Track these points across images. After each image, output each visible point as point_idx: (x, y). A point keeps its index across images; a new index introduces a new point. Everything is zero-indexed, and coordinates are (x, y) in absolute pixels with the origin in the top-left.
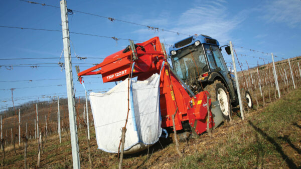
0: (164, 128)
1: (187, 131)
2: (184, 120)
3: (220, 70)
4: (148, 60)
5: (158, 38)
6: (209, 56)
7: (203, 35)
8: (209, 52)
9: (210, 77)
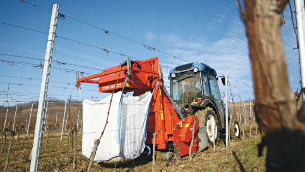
0: (148, 145)
1: (171, 151)
2: (170, 140)
3: (214, 98)
4: (144, 77)
5: (157, 58)
6: (205, 83)
7: (203, 64)
8: (205, 79)
9: (203, 103)
